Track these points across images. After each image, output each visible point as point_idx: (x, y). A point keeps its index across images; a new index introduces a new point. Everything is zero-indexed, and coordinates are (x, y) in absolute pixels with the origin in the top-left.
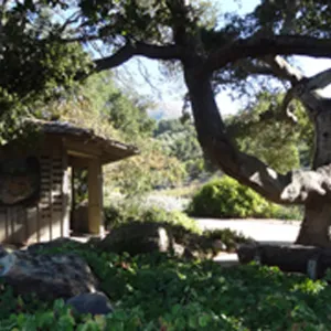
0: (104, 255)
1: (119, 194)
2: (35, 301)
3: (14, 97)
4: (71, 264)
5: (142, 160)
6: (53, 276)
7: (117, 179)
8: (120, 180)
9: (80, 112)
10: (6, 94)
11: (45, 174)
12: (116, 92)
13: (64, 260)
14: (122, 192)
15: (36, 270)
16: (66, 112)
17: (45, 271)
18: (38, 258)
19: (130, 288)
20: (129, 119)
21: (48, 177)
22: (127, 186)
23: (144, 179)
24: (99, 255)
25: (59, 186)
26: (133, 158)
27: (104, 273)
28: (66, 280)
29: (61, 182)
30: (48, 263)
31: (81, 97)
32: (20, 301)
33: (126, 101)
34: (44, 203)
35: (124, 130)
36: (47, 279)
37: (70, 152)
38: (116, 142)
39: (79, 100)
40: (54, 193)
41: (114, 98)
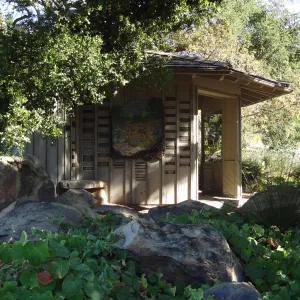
0: (246, 227)
1: (260, 144)
2: (162, 283)
3: (137, 27)
4: (206, 240)
5: (294, 100)
6: (184, 253)
7: (259, 125)
8: (263, 126)
9: (213, 39)
10: (128, 24)
11: (170, 119)
12: (259, 11)
13: (197, 233)
14: (265, 141)
15: (163, 244)
16: (195, 40)
17: (174, 246)
18: (165, 229)
19: (284, 276)
20: (275, 45)
21: (174, 124)
22: (271, 134)
23: (294, 124)
24: (240, 226)
25: (186, 134)
26: (281, 98)
27: (248, 253)
28: (200, 260)
29: (189, 130)
30: (177, 236)
31: (213, 20)
32: (144, 281)
33: (272, 22)
34: (168, 155)
35: (268, 60)
36: (177, 257)
37: (200, 91)
38: (261, 78)
39: (211, 24)
40: (180, 144)
41: (256, 18)
